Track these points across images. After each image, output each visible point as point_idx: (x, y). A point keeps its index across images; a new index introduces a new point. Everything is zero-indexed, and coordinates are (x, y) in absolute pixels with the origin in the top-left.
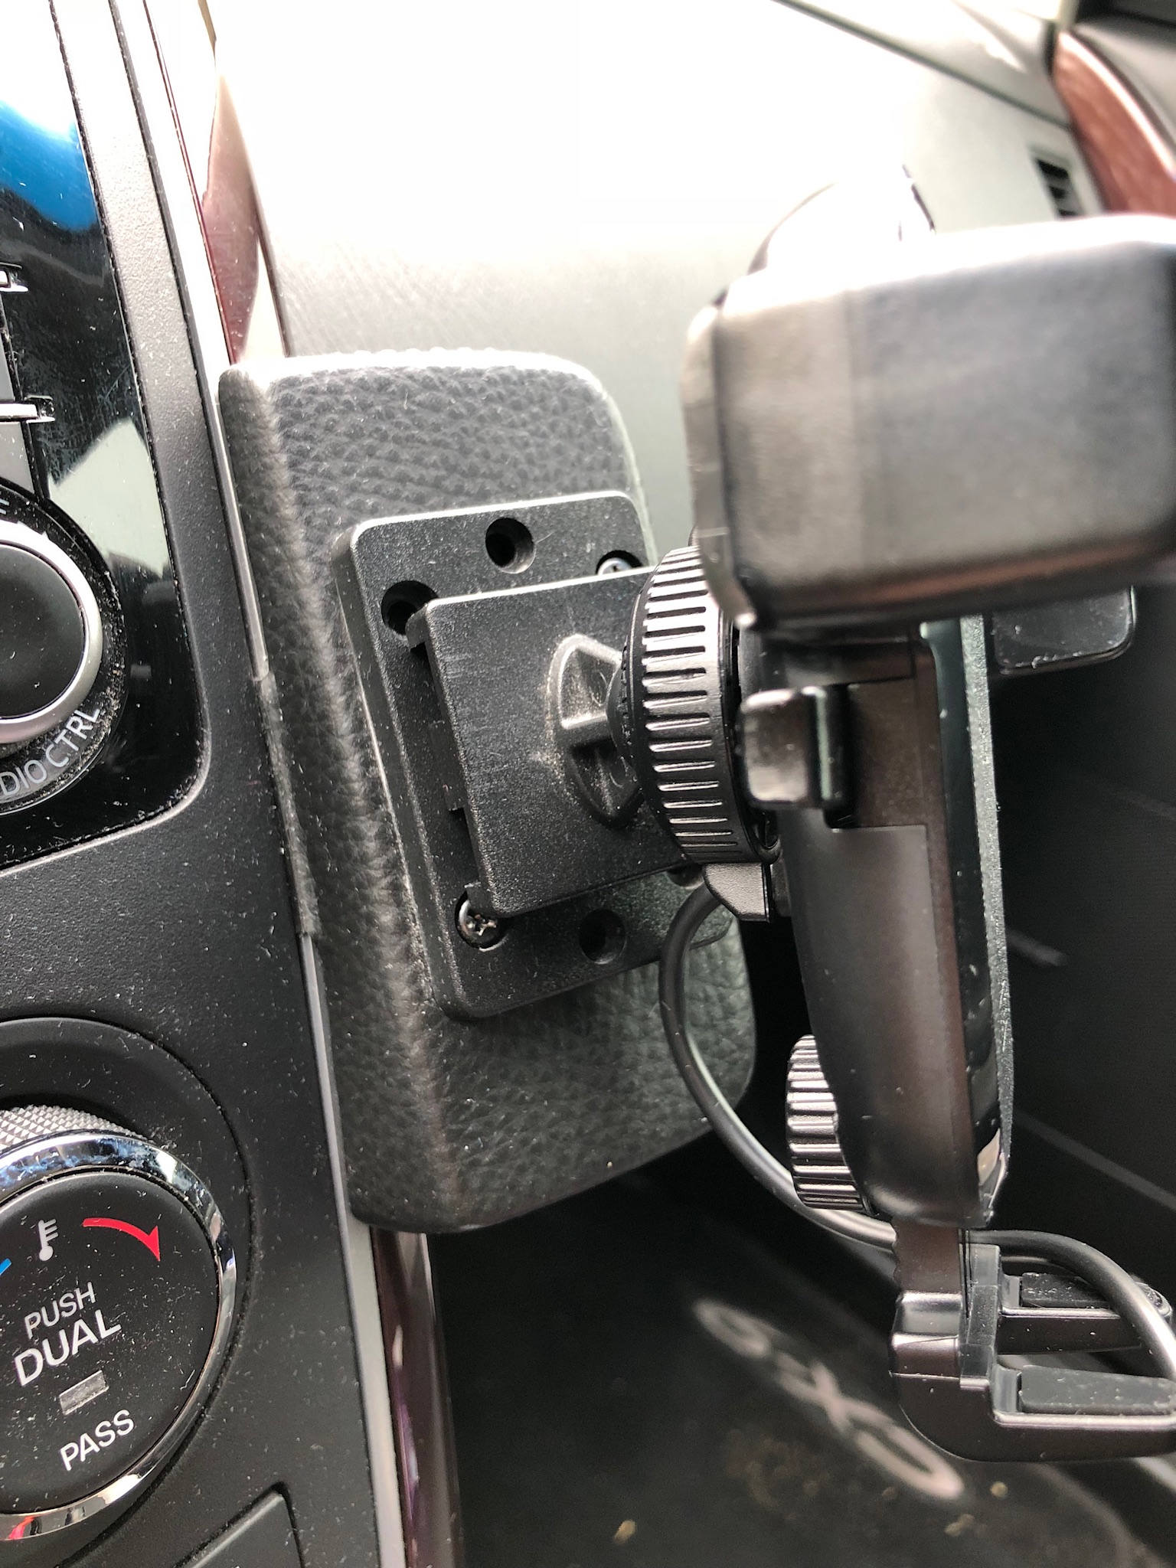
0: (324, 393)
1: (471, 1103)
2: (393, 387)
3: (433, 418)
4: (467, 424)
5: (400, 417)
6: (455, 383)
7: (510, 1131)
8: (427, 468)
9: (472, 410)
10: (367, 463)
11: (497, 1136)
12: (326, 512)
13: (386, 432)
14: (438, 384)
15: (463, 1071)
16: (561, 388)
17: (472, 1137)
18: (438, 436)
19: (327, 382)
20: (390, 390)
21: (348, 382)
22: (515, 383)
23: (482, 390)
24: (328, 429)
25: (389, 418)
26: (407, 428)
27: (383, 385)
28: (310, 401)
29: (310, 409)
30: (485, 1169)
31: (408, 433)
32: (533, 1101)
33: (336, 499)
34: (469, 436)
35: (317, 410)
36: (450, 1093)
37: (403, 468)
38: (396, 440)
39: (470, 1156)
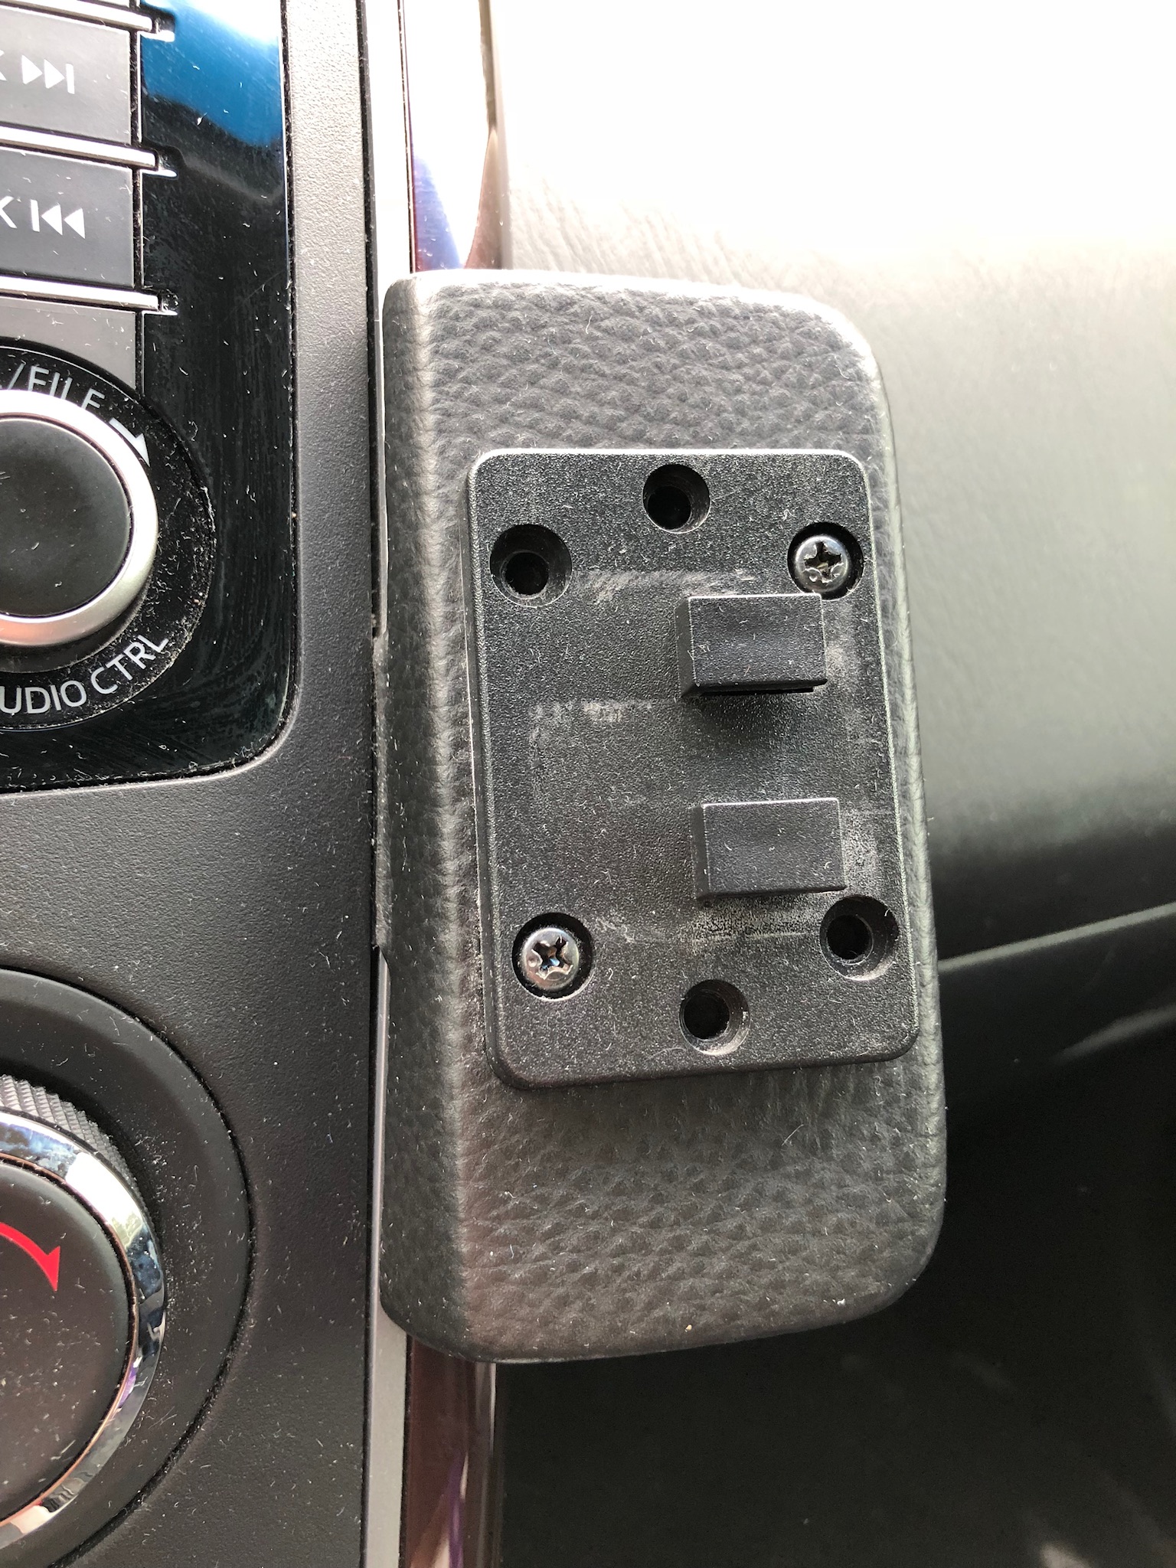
0: (489, 307)
1: (509, 1198)
2: (576, 308)
3: (621, 348)
4: (662, 358)
5: (578, 343)
6: (656, 311)
7: (557, 1248)
8: (602, 405)
9: (673, 344)
10: (527, 393)
11: (538, 1249)
12: (464, 442)
13: (557, 358)
14: (634, 309)
15: (507, 1153)
16: (797, 328)
17: (504, 1241)
18: (622, 370)
19: (494, 295)
20: (572, 310)
21: (521, 297)
22: (735, 318)
23: (691, 321)
24: (486, 349)
25: (564, 343)
26: (585, 356)
27: (563, 305)
28: (470, 315)
29: (468, 324)
30: (512, 1288)
31: (584, 362)
32: (595, 1216)
33: (479, 430)
34: (663, 373)
35: (476, 326)
36: (483, 1177)
37: (569, 401)
38: (568, 369)
39: (496, 1265)
